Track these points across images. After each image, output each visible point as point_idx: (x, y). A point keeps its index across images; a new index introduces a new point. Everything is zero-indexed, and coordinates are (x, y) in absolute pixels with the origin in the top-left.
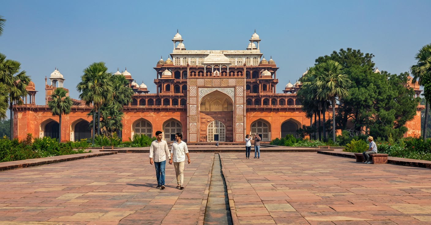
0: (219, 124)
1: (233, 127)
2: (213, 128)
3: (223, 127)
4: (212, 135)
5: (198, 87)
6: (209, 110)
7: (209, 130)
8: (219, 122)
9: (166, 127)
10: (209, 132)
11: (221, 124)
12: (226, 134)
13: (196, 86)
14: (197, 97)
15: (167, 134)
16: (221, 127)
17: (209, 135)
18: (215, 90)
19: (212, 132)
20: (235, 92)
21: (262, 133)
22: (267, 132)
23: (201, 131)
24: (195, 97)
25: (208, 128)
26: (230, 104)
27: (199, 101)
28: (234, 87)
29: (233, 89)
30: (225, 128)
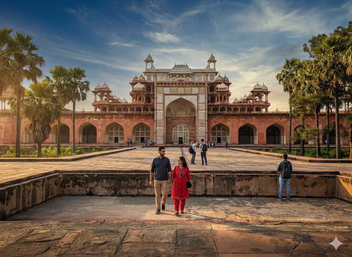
0: (183, 128)
1: (195, 131)
2: (177, 131)
4: (177, 138)
5: (165, 95)
6: (174, 116)
7: (174, 133)
8: (183, 126)
9: (136, 130)
10: (174, 135)
11: (185, 128)
12: (189, 137)
13: (163, 94)
14: (164, 103)
15: (137, 137)
16: (185, 130)
17: (174, 138)
18: (180, 97)
19: (177, 135)
20: (198, 99)
21: (221, 137)
22: (225, 136)
23: (167, 134)
24: (162, 103)
25: (173, 131)
26: (193, 110)
27: (165, 108)
28: (197, 95)
29: (196, 97)
30: (188, 131)
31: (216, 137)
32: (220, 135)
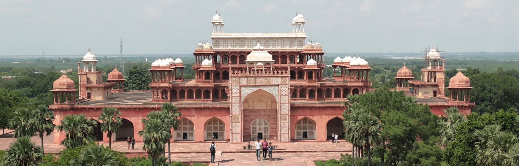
0: (263, 122)
1: (277, 125)
2: (256, 126)
3: (267, 124)
4: (256, 133)
5: (242, 86)
6: (252, 108)
7: (253, 128)
8: (263, 120)
9: (208, 125)
10: (253, 131)
11: (265, 122)
12: (271, 133)
13: (239, 85)
14: (240, 96)
15: (209, 132)
16: (265, 124)
17: (253, 133)
18: (259, 88)
19: (256, 131)
20: (280, 91)
21: (308, 131)
22: (312, 129)
23: (244, 129)
24: (238, 96)
25: (251, 126)
26: (274, 101)
27: (242, 100)
28: (278, 86)
29: (277, 88)
30: (269, 126)
31: (302, 131)
32: (307, 129)
